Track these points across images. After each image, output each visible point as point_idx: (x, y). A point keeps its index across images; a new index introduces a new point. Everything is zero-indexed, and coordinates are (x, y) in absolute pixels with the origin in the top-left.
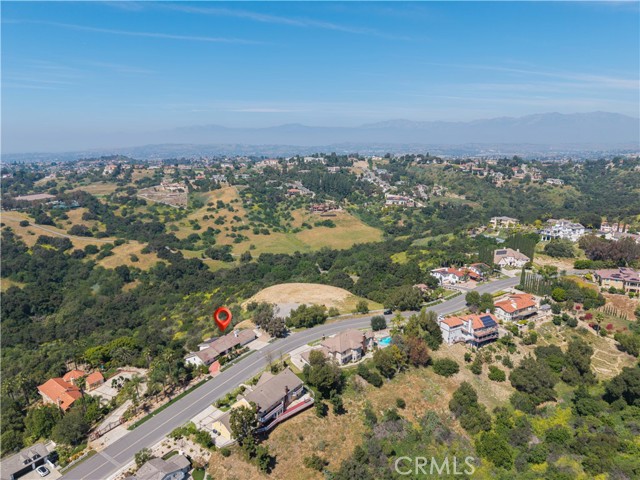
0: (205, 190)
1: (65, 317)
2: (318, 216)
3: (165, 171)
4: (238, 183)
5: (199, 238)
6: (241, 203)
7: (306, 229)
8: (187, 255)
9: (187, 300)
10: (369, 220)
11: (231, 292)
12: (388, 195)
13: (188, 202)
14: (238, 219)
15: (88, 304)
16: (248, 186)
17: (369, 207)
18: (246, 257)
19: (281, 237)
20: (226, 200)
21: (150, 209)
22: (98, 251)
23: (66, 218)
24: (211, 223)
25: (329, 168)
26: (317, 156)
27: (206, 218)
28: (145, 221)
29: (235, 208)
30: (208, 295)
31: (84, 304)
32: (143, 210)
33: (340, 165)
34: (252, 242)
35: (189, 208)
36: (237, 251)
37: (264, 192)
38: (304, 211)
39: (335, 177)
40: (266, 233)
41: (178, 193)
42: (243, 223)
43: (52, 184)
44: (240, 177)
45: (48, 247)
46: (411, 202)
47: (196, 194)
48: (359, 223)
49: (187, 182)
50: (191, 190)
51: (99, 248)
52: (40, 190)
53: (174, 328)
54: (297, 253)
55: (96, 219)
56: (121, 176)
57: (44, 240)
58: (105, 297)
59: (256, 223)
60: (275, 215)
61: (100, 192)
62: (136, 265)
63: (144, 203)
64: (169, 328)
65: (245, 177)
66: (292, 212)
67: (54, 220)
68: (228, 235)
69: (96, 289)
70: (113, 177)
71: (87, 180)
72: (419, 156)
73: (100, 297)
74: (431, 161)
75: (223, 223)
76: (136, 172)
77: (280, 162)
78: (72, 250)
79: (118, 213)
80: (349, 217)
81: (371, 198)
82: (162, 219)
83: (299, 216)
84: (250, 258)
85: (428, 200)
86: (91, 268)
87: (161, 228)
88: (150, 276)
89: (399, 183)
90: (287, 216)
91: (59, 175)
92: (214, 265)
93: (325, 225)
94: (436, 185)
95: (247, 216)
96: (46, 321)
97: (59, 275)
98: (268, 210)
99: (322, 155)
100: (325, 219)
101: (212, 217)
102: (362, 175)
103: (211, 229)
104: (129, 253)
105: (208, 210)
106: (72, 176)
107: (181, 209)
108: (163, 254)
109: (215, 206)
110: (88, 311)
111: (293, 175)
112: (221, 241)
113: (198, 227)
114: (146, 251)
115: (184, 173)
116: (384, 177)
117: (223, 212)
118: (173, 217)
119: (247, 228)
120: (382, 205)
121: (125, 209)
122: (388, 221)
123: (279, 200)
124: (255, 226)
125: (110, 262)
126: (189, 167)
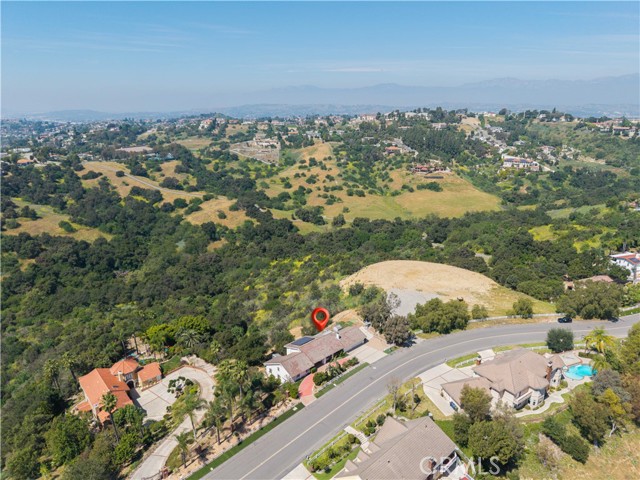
0: (298, 146)
1: (146, 275)
2: (421, 177)
3: (259, 127)
4: (332, 140)
5: (290, 197)
6: (334, 161)
7: (406, 193)
8: (277, 214)
9: (275, 267)
10: (482, 185)
11: (325, 264)
12: (505, 157)
13: (280, 159)
14: (331, 179)
15: (172, 262)
16: (342, 143)
17: (482, 170)
18: (339, 221)
19: (378, 199)
20: (318, 157)
21: (242, 165)
22: (187, 205)
23: (159, 170)
24: (302, 182)
25: (434, 125)
26: (419, 111)
27: (297, 176)
28: (236, 176)
29: (328, 167)
30: (298, 264)
31: (168, 262)
32: (235, 165)
33: (447, 122)
34: (346, 205)
35: (281, 165)
36: (330, 214)
37: (360, 150)
38: (405, 172)
39: (441, 134)
40: (361, 194)
41: (270, 149)
42: (336, 183)
43: (152, 138)
44: (335, 132)
45: (140, 198)
46: (535, 166)
47: (288, 151)
48: (471, 187)
49: (280, 138)
50: (284, 146)
51: (188, 202)
52: (142, 143)
53: (257, 303)
54: (398, 219)
55: (187, 172)
56: (216, 131)
57: (136, 191)
58: (189, 255)
59: (351, 183)
60: (371, 175)
61: (195, 146)
62: (224, 222)
63: (235, 158)
64: (251, 302)
65: (340, 133)
66: (390, 172)
67: (149, 172)
68: (319, 196)
69: (181, 245)
70: (208, 132)
71: (184, 134)
72: (543, 112)
73: (184, 255)
74: (558, 118)
75: (314, 182)
76: (230, 127)
77: (378, 118)
78: (162, 203)
79: (210, 168)
80: (459, 180)
81: (483, 160)
82: (253, 176)
83: (398, 176)
84: (343, 222)
85: (557, 163)
86: (178, 223)
87: (251, 184)
88: (237, 235)
89: (518, 143)
90: (385, 177)
91: (159, 129)
92: (305, 228)
93: (430, 188)
94: (564, 146)
95: (340, 175)
96: (128, 276)
97: (146, 229)
98: (364, 169)
99: (425, 110)
100: (429, 181)
101: (304, 175)
102: (473, 133)
103: (302, 188)
104: (217, 209)
105: (300, 167)
106: (171, 130)
107: (273, 165)
108: (252, 212)
109: (307, 164)
110: (170, 270)
111: (392, 132)
112: (313, 201)
113: (288, 186)
114: (234, 208)
115: (277, 129)
116: (499, 136)
117: (315, 170)
118: (264, 173)
119: (340, 189)
120: (498, 167)
121: (217, 164)
122: (505, 188)
123: (376, 159)
124: (349, 186)
125: (197, 218)
126: (282, 124)
